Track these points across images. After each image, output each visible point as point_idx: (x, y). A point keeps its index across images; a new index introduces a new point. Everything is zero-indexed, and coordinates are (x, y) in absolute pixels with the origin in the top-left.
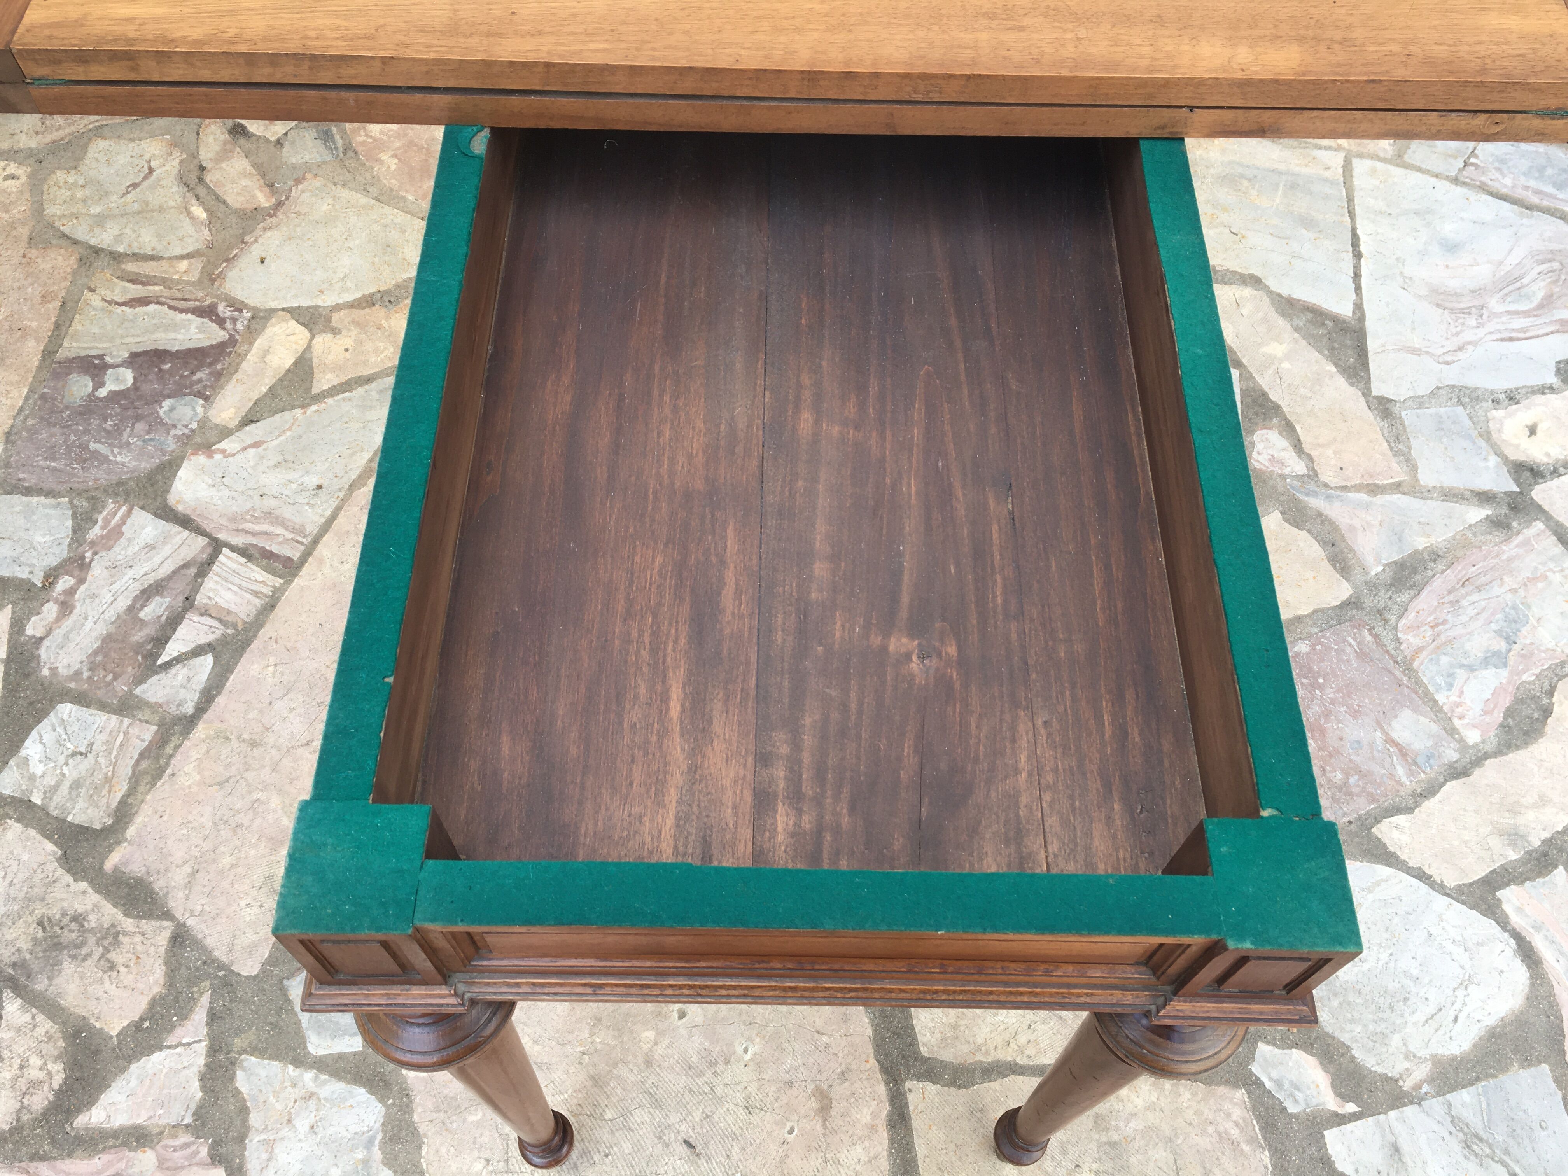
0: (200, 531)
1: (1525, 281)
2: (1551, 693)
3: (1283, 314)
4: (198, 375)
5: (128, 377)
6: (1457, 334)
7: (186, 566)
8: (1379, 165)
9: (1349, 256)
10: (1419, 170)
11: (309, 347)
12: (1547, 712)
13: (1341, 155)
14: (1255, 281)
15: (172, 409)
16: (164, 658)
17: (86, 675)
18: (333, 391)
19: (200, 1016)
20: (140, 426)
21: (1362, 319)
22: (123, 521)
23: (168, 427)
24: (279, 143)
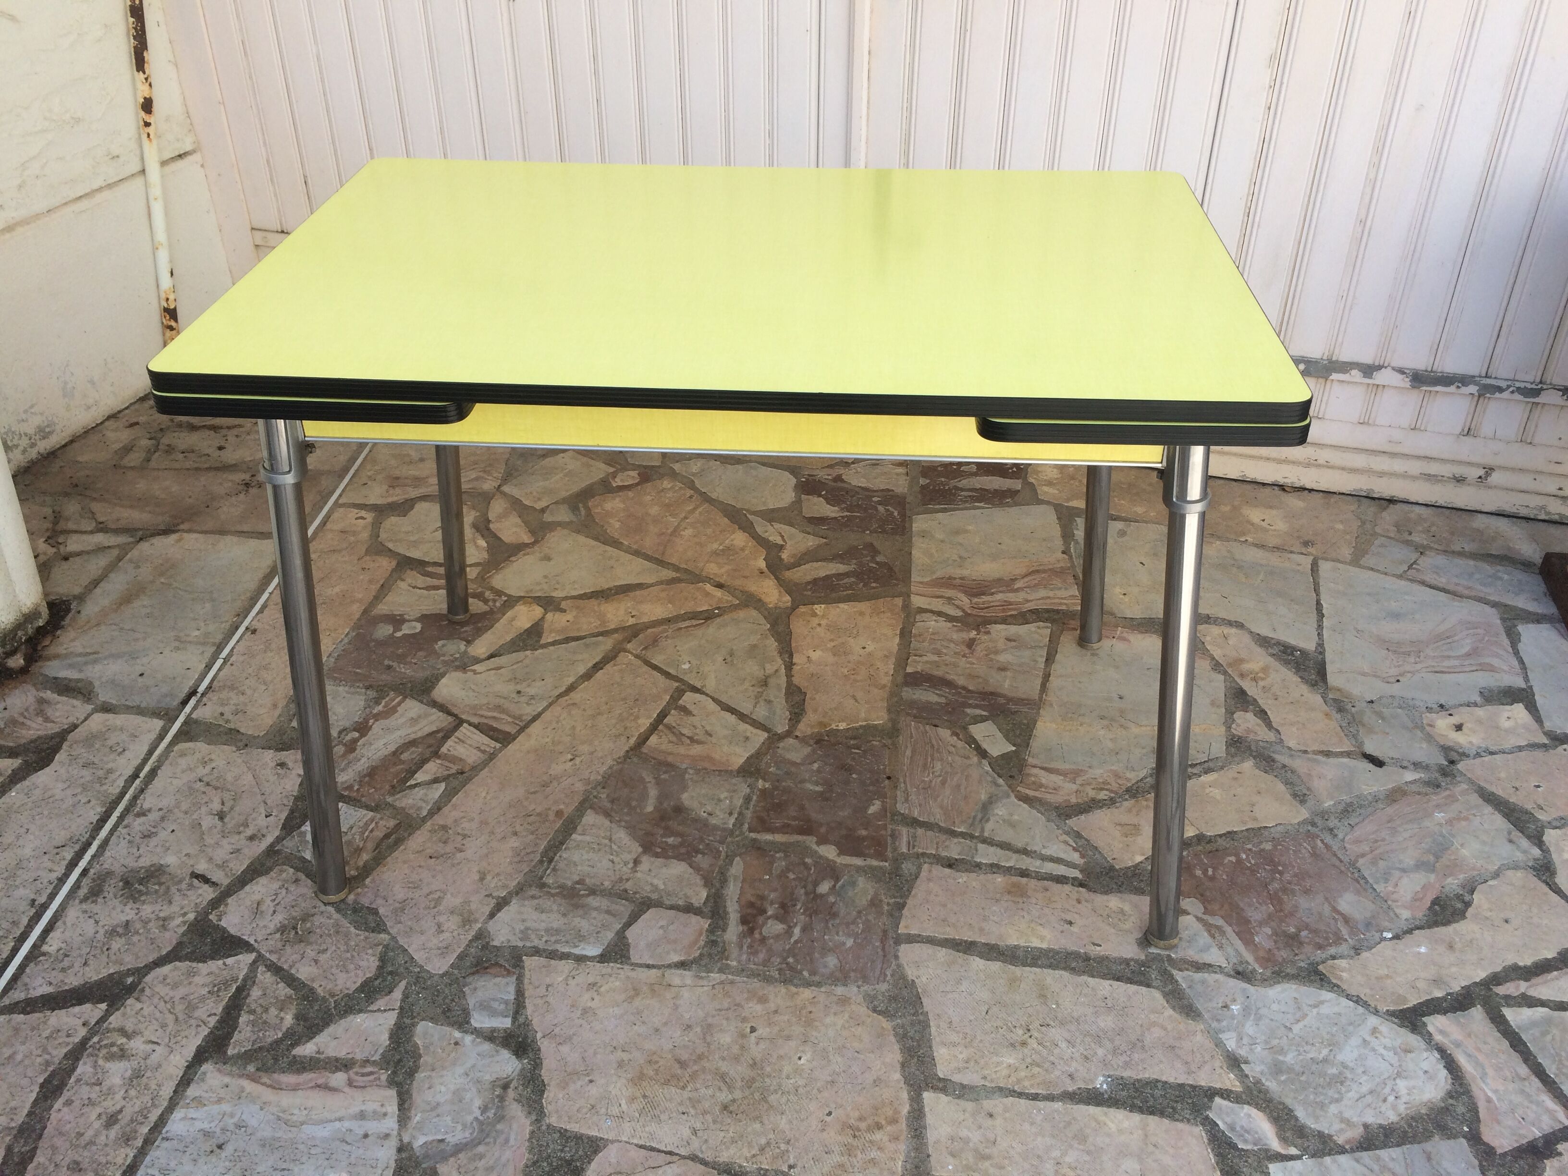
0: (449, 713)
1: (1456, 638)
2: (1472, 892)
3: (1261, 646)
4: (464, 629)
5: (418, 626)
6: (1399, 666)
7: (437, 732)
8: (1340, 566)
9: (1314, 616)
10: (1372, 569)
11: (543, 618)
12: (1468, 904)
13: (1310, 559)
14: (1240, 625)
15: (443, 646)
16: (412, 782)
17: (356, 788)
18: (553, 644)
19: (397, 994)
20: (421, 654)
21: (1322, 653)
22: (399, 704)
23: (438, 655)
24: (543, 510)
